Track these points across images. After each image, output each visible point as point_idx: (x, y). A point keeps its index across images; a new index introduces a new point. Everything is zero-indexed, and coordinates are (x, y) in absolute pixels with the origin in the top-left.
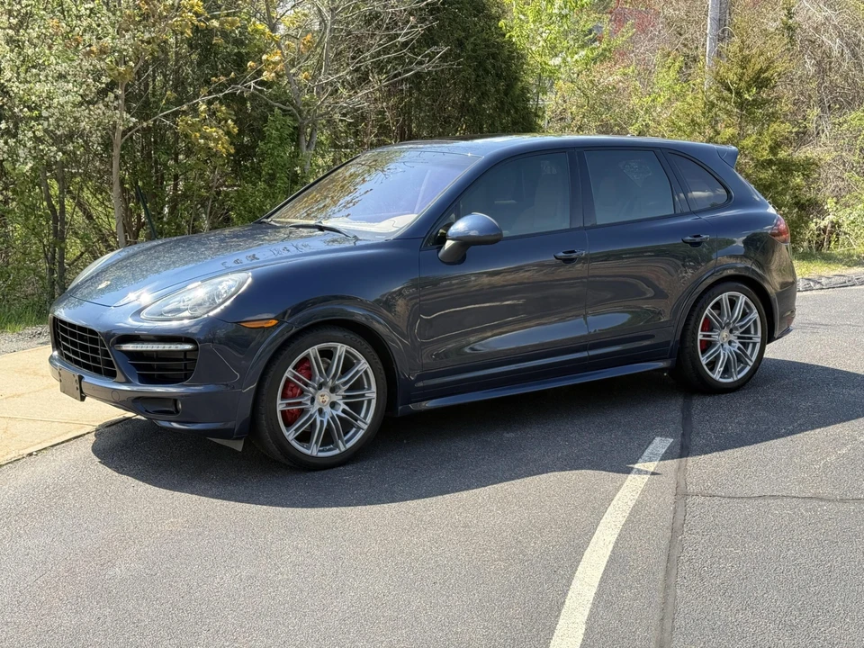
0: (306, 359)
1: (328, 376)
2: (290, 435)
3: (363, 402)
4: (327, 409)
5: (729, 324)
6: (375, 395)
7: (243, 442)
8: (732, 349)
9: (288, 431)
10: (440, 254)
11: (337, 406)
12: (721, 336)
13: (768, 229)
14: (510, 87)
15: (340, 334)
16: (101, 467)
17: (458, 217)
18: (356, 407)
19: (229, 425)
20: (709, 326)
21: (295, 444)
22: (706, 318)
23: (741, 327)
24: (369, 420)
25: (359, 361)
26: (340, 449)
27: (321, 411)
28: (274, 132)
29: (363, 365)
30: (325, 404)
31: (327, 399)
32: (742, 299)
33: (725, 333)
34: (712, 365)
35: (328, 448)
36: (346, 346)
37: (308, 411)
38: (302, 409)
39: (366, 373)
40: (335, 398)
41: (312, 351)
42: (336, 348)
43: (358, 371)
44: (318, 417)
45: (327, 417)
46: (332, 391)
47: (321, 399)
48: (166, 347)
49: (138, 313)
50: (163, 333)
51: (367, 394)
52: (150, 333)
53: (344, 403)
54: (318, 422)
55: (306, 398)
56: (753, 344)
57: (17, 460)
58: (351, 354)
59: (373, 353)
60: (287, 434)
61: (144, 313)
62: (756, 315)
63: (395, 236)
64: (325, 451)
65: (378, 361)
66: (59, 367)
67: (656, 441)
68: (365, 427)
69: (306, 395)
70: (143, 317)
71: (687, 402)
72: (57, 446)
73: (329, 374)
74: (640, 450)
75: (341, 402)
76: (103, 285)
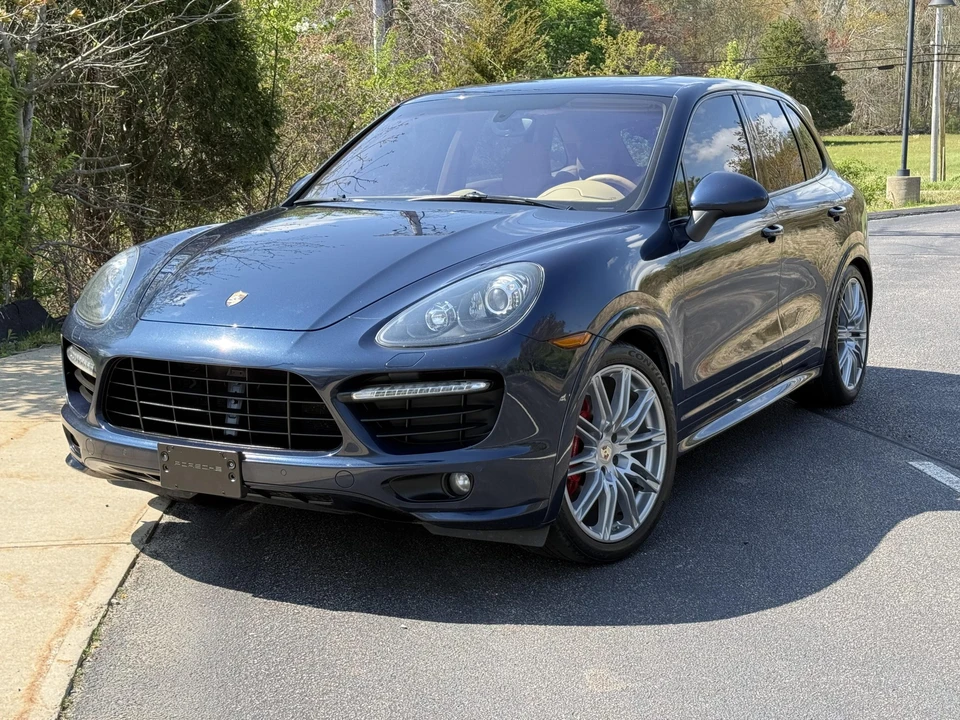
2: (578, 514)
3: (646, 452)
4: (611, 468)
6: (665, 439)
7: (547, 532)
9: (576, 509)
11: (620, 461)
18: (642, 457)
19: (540, 506)
21: (583, 526)
24: (660, 476)
25: (645, 389)
26: (633, 526)
29: (651, 396)
31: (609, 451)
35: (620, 526)
36: (631, 368)
38: (584, 473)
39: (653, 406)
40: (620, 449)
41: (596, 380)
42: (619, 374)
43: (647, 404)
44: (605, 481)
45: (615, 479)
46: (614, 439)
47: (602, 453)
48: (441, 389)
49: (369, 338)
50: (443, 367)
51: (655, 438)
52: (417, 368)
53: (633, 455)
54: (607, 490)
55: (593, 454)
56: (861, 341)
57: (104, 617)
58: (634, 380)
59: (661, 375)
60: (575, 513)
61: (381, 337)
62: (864, 305)
63: (636, 206)
64: (615, 531)
65: (666, 386)
66: (152, 444)
67: (917, 466)
68: (657, 487)
69: (591, 450)
70: (381, 343)
71: (831, 418)
72: (126, 584)
73: (614, 413)
74: (930, 480)
75: (628, 454)
76: (235, 299)
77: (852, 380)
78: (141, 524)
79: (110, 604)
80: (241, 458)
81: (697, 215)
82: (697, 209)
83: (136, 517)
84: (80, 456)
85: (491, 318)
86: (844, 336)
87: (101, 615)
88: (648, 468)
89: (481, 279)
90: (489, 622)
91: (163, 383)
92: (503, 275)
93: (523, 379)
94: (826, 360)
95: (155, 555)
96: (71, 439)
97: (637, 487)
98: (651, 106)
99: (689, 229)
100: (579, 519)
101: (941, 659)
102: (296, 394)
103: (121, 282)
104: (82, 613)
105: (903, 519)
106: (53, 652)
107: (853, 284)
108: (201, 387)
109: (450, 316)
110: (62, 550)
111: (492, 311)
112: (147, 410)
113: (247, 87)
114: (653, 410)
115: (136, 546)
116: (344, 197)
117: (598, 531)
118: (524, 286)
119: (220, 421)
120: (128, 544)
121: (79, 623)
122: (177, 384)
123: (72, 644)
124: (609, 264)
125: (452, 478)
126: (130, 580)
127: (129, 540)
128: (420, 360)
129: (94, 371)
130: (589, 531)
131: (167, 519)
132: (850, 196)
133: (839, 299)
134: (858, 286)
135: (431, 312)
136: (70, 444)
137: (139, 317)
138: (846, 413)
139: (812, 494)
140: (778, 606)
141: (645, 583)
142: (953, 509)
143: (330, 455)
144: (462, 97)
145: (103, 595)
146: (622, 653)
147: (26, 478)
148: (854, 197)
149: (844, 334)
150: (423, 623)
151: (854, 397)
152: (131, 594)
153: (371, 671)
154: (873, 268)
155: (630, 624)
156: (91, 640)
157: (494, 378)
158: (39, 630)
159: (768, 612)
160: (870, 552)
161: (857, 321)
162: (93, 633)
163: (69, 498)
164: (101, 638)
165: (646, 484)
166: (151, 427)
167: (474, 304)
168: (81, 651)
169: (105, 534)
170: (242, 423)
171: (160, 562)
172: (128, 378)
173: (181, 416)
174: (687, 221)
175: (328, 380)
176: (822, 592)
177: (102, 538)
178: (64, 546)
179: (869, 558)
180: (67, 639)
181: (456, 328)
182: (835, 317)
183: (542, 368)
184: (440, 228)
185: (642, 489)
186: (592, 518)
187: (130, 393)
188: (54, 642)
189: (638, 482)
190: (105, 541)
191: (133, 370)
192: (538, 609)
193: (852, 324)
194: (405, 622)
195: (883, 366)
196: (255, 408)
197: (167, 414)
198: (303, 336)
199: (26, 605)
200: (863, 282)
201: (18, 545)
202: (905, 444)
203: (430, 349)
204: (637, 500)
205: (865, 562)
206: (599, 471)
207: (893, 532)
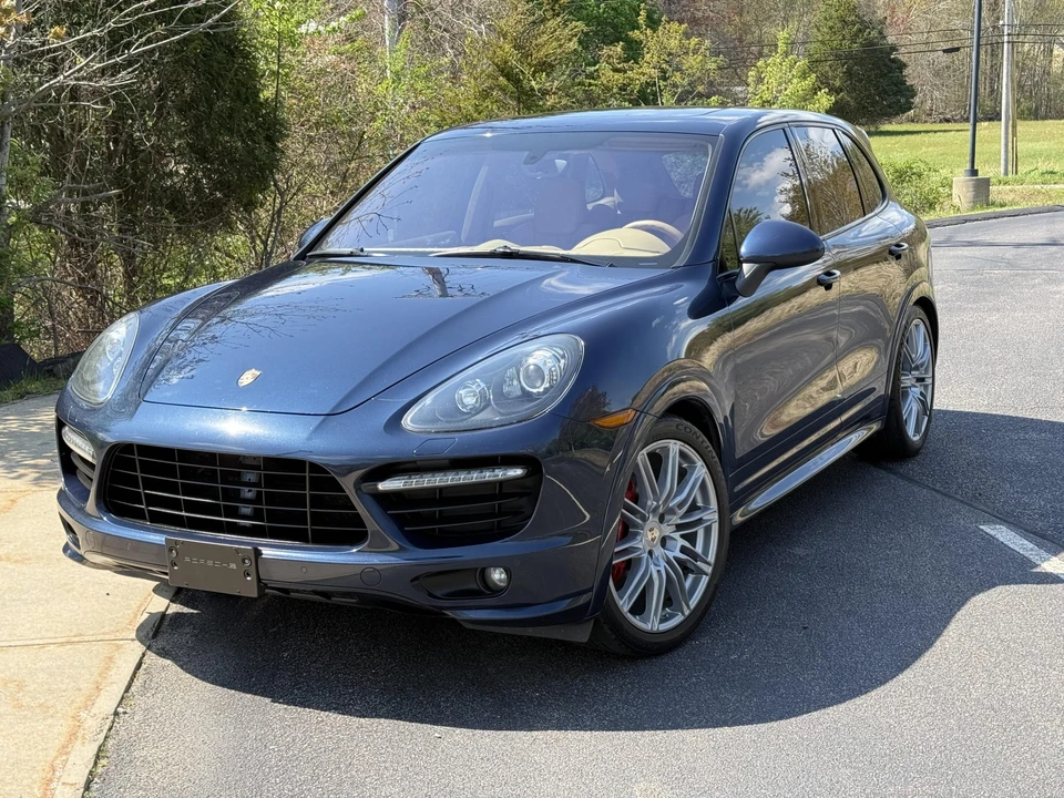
2: (624, 604)
3: (696, 533)
4: (659, 551)
6: (716, 517)
7: (592, 625)
9: (622, 598)
11: (669, 543)
18: (691, 538)
19: (584, 598)
21: (629, 616)
24: (711, 558)
25: (694, 464)
26: (683, 614)
27: (652, 555)
29: (701, 471)
31: (657, 534)
35: (670, 614)
36: (679, 443)
38: (630, 559)
39: (703, 482)
40: (668, 530)
41: (642, 457)
42: (666, 449)
43: (696, 480)
44: (652, 566)
45: (663, 563)
46: (662, 519)
47: (649, 535)
48: (475, 477)
49: (395, 421)
50: (475, 453)
51: (706, 516)
52: (448, 455)
53: (682, 536)
54: (655, 576)
55: (639, 538)
56: (926, 387)
57: (110, 729)
58: (683, 455)
59: (711, 448)
60: (621, 603)
61: (408, 421)
62: (929, 348)
63: (682, 261)
64: (664, 619)
65: (717, 459)
66: (159, 539)
67: (988, 531)
68: (709, 570)
69: (637, 534)
70: (409, 428)
71: (895, 474)
72: (133, 689)
73: (661, 493)
74: (1003, 547)
75: (677, 535)
76: (247, 378)
77: (917, 430)
78: (146, 616)
79: (116, 714)
80: (258, 553)
81: (747, 268)
82: (747, 261)
83: (139, 607)
84: (79, 547)
85: (527, 396)
86: (908, 383)
87: (107, 727)
88: (699, 549)
89: (515, 355)
90: (530, 728)
91: (170, 471)
92: (539, 349)
93: (561, 460)
94: (890, 408)
95: (163, 653)
96: (69, 528)
97: (686, 570)
98: (695, 146)
99: (739, 284)
100: (625, 609)
101: (1015, 763)
102: (315, 484)
103: (120, 354)
104: (86, 726)
105: (974, 595)
106: (57, 773)
107: (917, 326)
108: (212, 476)
109: (483, 396)
110: (61, 649)
111: (528, 388)
112: (152, 500)
113: (247, 98)
114: (703, 487)
115: (141, 642)
116: (362, 250)
117: (645, 621)
118: (562, 361)
119: (234, 513)
120: (133, 640)
121: (84, 738)
122: (186, 473)
123: (77, 762)
124: (653, 324)
125: (487, 571)
126: (137, 683)
127: (133, 635)
128: (451, 446)
129: (93, 457)
130: (636, 621)
131: (175, 608)
132: (912, 226)
133: (902, 344)
134: (922, 327)
135: (461, 392)
136: (68, 533)
137: (141, 397)
138: (911, 467)
139: (876, 567)
140: (840, 702)
141: (697, 678)
142: (1027, 583)
143: (355, 550)
144: (488, 135)
145: (107, 703)
146: (674, 762)
147: (16, 561)
148: (916, 228)
149: (907, 380)
150: (458, 730)
151: (920, 449)
152: (139, 702)
153: (404, 790)
154: (939, 307)
155: (682, 728)
156: (98, 757)
157: (531, 463)
158: (40, 747)
159: (830, 710)
160: (938, 635)
161: (922, 365)
162: (99, 750)
163: (66, 584)
164: (108, 755)
165: (696, 566)
166: (157, 518)
167: (508, 380)
168: (87, 771)
169: (106, 629)
170: (257, 515)
171: (169, 662)
172: (131, 465)
173: (191, 507)
174: (737, 274)
175: (350, 469)
176: (888, 685)
177: (104, 634)
178: (62, 644)
179: (938, 643)
180: (72, 758)
181: (489, 409)
182: (898, 364)
183: (582, 446)
184: (467, 287)
185: (692, 572)
186: (639, 607)
187: (133, 481)
188: (58, 762)
189: (689, 565)
190: (107, 637)
191: (136, 457)
192: (584, 712)
193: (917, 368)
194: (439, 730)
195: (951, 408)
196: (271, 499)
197: (175, 504)
198: (323, 421)
199: (25, 717)
200: (928, 323)
201: (13, 644)
202: (975, 505)
203: (462, 434)
204: (688, 584)
205: (933, 649)
206: (645, 555)
207: (963, 611)
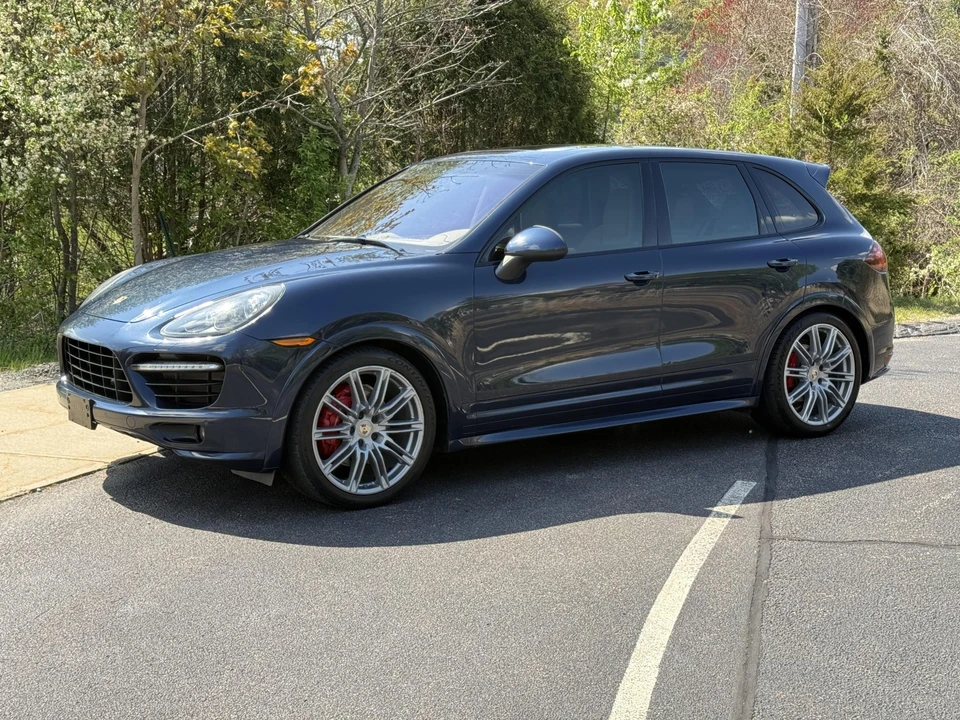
0: (346, 384)
1: (370, 404)
2: (327, 468)
3: (409, 433)
4: (369, 441)
5: (818, 359)
6: (422, 427)
7: (272, 476)
8: (822, 388)
9: (324, 464)
10: (497, 271)
11: (380, 438)
12: (811, 373)
13: (862, 256)
14: (575, 111)
15: (384, 357)
16: (113, 504)
17: (518, 231)
18: (401, 439)
19: (259, 455)
20: (796, 361)
21: (333, 479)
22: (793, 352)
23: (833, 363)
24: (415, 454)
25: (405, 388)
26: (382, 487)
27: (361, 443)
28: (309, 153)
29: (410, 392)
30: (366, 434)
31: (368, 429)
32: (834, 332)
33: (814, 370)
34: (800, 405)
35: (369, 485)
36: (390, 370)
37: (347, 442)
38: (340, 440)
40: (378, 429)
41: (353, 375)
42: (379, 372)
43: (405, 398)
44: (357, 449)
45: (368, 450)
46: (373, 420)
47: (361, 429)
49: (158, 329)
51: (415, 424)
53: (389, 435)
54: (358, 455)
55: (346, 427)
56: (845, 383)
57: (18, 496)
58: (394, 379)
60: (323, 466)
61: (164, 330)
64: (363, 487)
66: (67, 392)
68: (411, 462)
72: (64, 483)
73: (370, 401)
75: (385, 433)
76: (119, 300)
80: (92, 403)
81: (507, 259)
100: (327, 472)
115: (110, 465)
117: (349, 486)
126: (71, 481)
130: (337, 482)
145: (36, 485)
152: (57, 488)
165: (400, 459)
175: (126, 355)
178: (70, 459)
186: (341, 473)
193: (823, 365)
198: (126, 326)
